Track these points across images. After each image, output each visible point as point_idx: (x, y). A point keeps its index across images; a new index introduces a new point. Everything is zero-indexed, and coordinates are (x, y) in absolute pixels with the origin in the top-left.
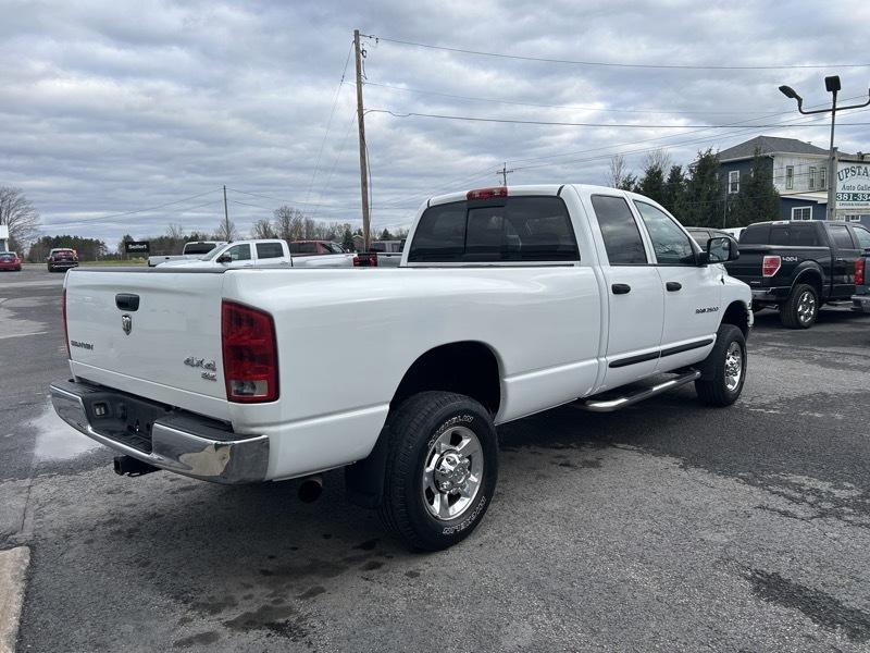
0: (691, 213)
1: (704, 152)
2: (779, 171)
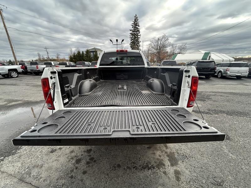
1: (87, 49)
2: (98, 53)
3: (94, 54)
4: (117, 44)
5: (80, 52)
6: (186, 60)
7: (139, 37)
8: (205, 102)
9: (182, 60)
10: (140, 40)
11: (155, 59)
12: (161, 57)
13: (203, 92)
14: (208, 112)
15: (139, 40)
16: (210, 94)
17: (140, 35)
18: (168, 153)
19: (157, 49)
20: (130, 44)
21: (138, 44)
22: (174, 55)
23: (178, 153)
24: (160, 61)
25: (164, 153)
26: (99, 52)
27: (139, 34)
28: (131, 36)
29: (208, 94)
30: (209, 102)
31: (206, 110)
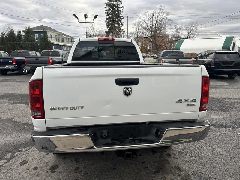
0: (27, 45)
1: (27, 27)
2: (49, 36)
3: (40, 37)
4: (86, 23)
5: (13, 32)
6: (199, 49)
7: (120, 9)
8: (228, 112)
9: (192, 49)
10: (122, 14)
11: (149, 47)
12: (159, 43)
13: (225, 99)
14: (231, 126)
15: (120, 15)
16: (234, 101)
17: (123, 7)
18: (183, 176)
19: (152, 31)
20: (106, 22)
21: (120, 21)
22: (179, 40)
23: (194, 175)
24: (156, 51)
25: (177, 176)
26: (50, 33)
27: (121, 6)
28: (108, 9)
29: (233, 101)
30: (234, 112)
31: (229, 123)
